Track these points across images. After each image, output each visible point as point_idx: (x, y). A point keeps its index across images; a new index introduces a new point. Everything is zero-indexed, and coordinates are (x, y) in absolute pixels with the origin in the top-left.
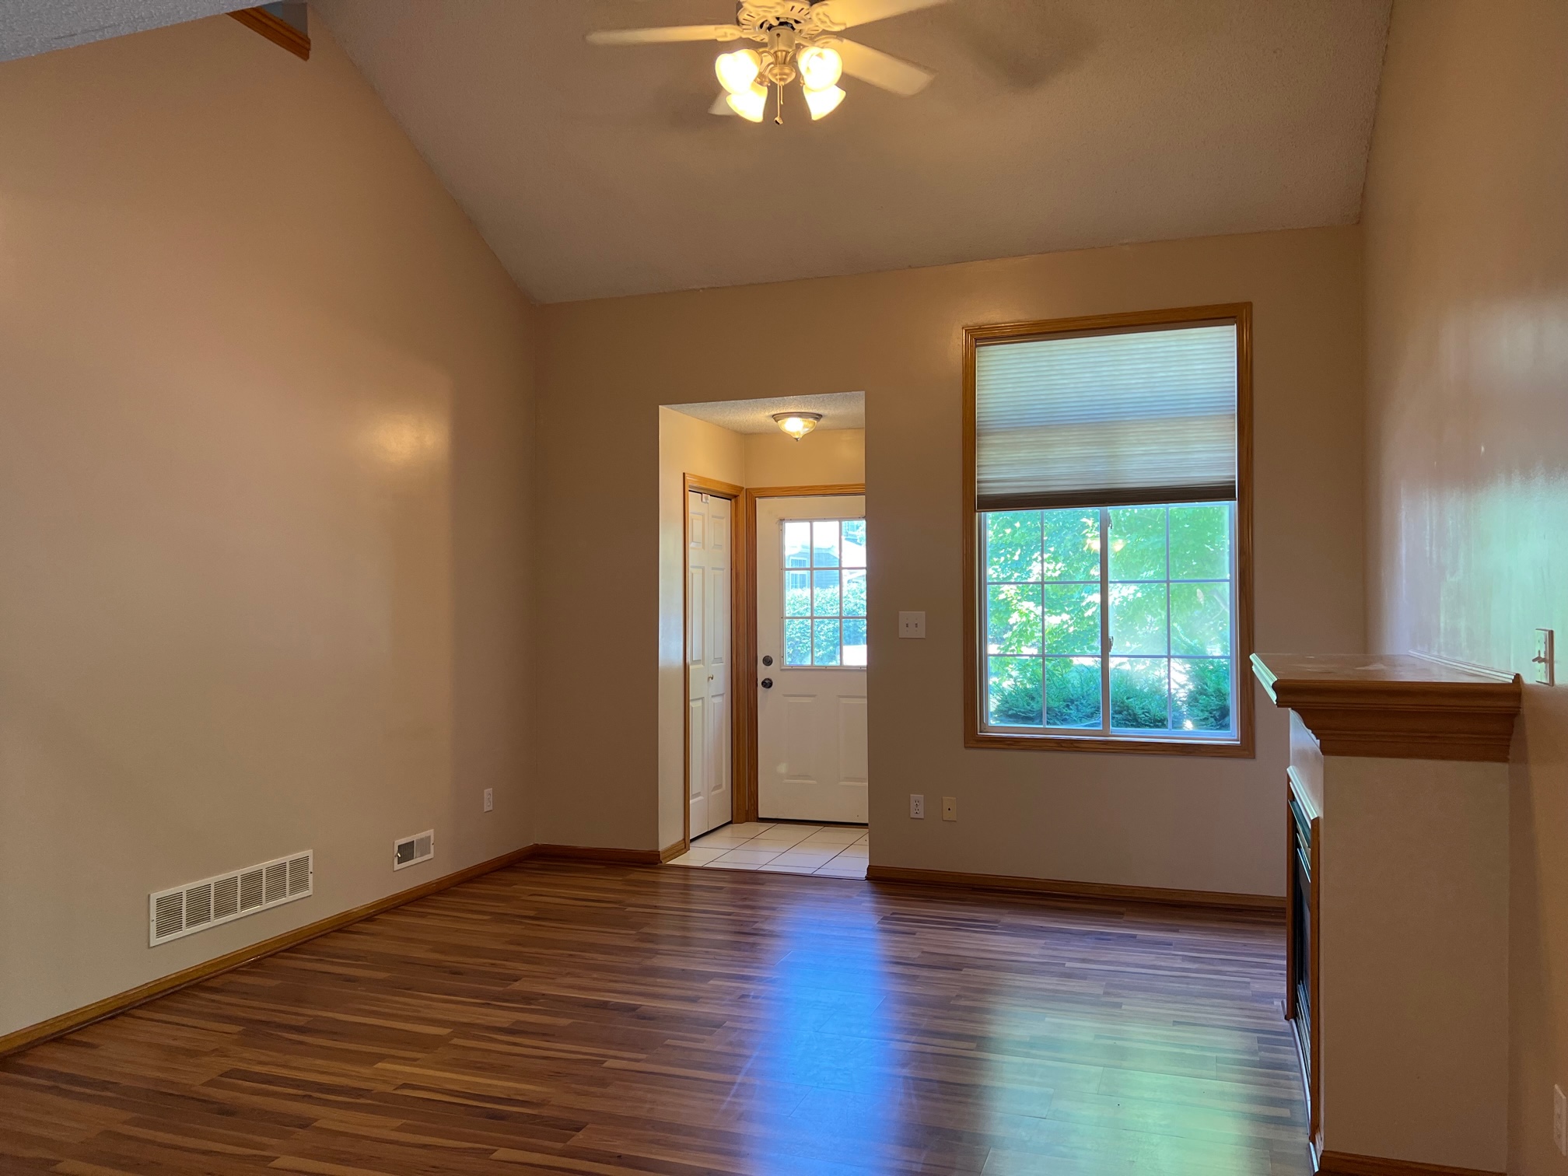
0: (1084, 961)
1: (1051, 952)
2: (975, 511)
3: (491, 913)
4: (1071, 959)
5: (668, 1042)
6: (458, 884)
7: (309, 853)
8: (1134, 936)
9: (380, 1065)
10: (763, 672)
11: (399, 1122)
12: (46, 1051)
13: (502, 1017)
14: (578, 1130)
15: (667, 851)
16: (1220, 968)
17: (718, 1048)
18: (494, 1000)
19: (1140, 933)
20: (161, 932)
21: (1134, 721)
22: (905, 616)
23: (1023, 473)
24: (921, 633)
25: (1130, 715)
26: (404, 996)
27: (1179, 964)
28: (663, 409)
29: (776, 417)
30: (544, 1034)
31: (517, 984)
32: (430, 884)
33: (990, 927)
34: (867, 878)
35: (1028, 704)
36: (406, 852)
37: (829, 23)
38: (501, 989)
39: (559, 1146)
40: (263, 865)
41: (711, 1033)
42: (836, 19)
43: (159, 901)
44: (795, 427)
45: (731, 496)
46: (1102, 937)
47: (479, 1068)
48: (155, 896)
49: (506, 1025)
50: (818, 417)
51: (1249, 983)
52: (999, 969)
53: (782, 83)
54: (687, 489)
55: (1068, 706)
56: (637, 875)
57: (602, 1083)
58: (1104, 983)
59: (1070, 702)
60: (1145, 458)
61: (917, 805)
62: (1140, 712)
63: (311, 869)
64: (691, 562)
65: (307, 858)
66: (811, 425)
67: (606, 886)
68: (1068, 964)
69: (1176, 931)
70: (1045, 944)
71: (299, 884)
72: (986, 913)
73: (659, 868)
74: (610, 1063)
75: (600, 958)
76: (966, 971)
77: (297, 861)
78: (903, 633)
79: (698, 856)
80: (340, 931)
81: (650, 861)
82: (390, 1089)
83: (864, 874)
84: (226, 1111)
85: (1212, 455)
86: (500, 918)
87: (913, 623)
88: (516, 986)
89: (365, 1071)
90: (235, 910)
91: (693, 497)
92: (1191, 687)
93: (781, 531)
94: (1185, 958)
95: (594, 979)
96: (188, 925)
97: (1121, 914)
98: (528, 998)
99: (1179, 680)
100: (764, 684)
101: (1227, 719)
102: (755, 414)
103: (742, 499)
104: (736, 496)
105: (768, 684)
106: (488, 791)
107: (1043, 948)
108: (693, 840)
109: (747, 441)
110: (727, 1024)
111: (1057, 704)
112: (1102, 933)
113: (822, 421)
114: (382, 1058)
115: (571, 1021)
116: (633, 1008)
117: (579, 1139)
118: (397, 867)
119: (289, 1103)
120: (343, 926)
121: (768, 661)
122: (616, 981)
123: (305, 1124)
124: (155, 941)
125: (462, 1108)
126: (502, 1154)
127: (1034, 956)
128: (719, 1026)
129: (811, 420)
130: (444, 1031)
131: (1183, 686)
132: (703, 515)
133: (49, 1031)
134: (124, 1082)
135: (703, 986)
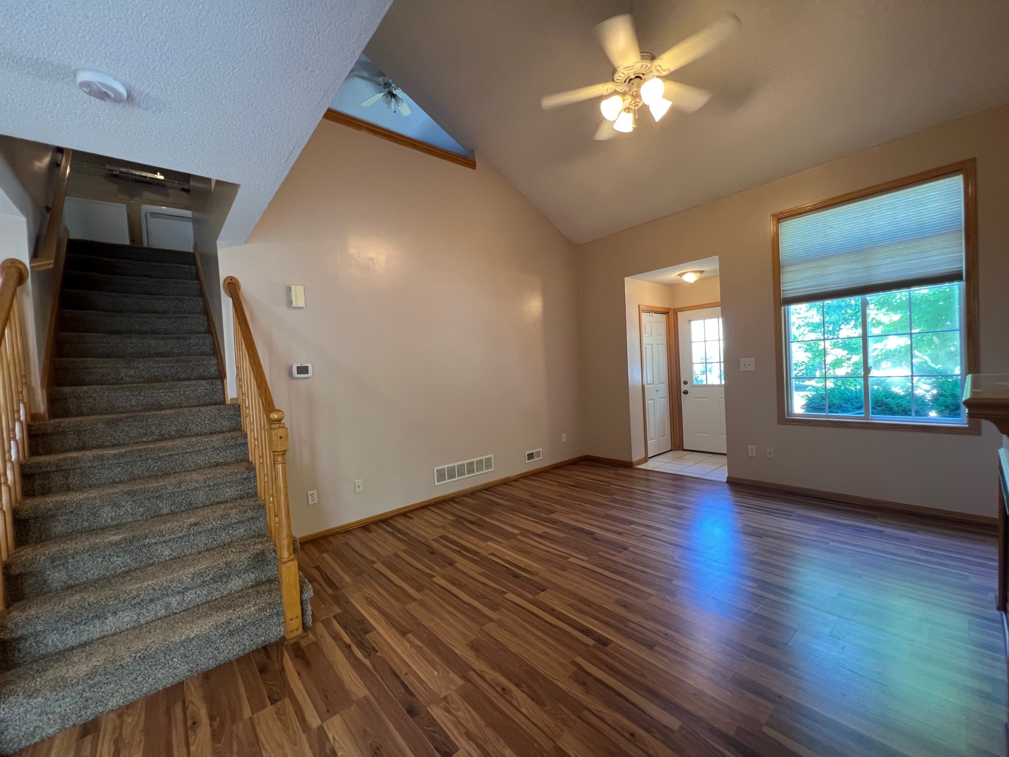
0: (843, 542)
1: (822, 535)
2: (781, 306)
3: (558, 482)
4: (833, 541)
5: (601, 553)
6: (552, 469)
7: (491, 456)
8: (882, 532)
9: (489, 543)
10: (683, 388)
11: (481, 570)
12: (398, 519)
13: (540, 529)
14: (543, 591)
15: (636, 462)
16: (943, 561)
17: (622, 561)
18: (542, 521)
19: (887, 530)
20: (438, 481)
21: (890, 410)
22: (743, 361)
23: (810, 283)
24: (753, 368)
25: (887, 408)
26: (511, 513)
27: (913, 554)
28: (627, 280)
29: (681, 275)
30: (552, 540)
31: (553, 515)
32: (541, 468)
33: (787, 515)
34: (727, 482)
35: (822, 402)
36: (530, 456)
37: (661, 71)
38: (546, 516)
39: (531, 597)
40: (474, 460)
41: (620, 552)
42: (664, 68)
43: (437, 471)
44: (690, 278)
45: (666, 312)
46: (858, 529)
47: (521, 552)
48: (436, 469)
49: (540, 533)
50: (702, 272)
51: (968, 576)
52: (786, 541)
53: (637, 108)
54: (641, 311)
55: (846, 403)
56: (622, 471)
57: (563, 569)
58: (853, 559)
59: (848, 400)
60: (892, 265)
61: (752, 450)
62: (895, 406)
63: (493, 461)
64: (644, 342)
65: (491, 458)
66: (698, 276)
67: (605, 475)
68: (831, 543)
69: (915, 532)
70: (820, 529)
71: (489, 466)
72: (786, 506)
73: (633, 469)
74: (571, 560)
75: (589, 507)
76: (765, 539)
77: (487, 459)
78: (742, 369)
79: (651, 465)
80: (505, 484)
81: (629, 465)
82: (485, 554)
83: (725, 480)
84: (433, 552)
85: (943, 257)
86: (562, 485)
87: (748, 364)
88: (553, 516)
89: (483, 544)
90: (465, 475)
91: (644, 315)
92: (935, 392)
93: (690, 325)
94: (917, 551)
95: (584, 517)
96: (448, 479)
97: (876, 516)
98: (554, 522)
99: (925, 389)
100: (684, 392)
101: (959, 411)
102: (671, 275)
103: (671, 313)
104: (668, 313)
105: (686, 393)
106: (564, 435)
107: (817, 531)
108: (649, 458)
109: (673, 288)
110: (631, 549)
111: (838, 402)
112: (860, 527)
113: (704, 274)
114: (491, 539)
115: (565, 535)
116: (592, 533)
117: (542, 597)
118: (527, 461)
119: (452, 553)
120: (506, 482)
121: (686, 383)
122: (592, 519)
123: (451, 563)
124: (436, 484)
125: (506, 569)
126: (510, 596)
127: (811, 535)
128: (626, 549)
129: (698, 274)
130: (517, 532)
131: (928, 391)
132: (651, 322)
133: (401, 511)
134: (412, 534)
135: (627, 527)
